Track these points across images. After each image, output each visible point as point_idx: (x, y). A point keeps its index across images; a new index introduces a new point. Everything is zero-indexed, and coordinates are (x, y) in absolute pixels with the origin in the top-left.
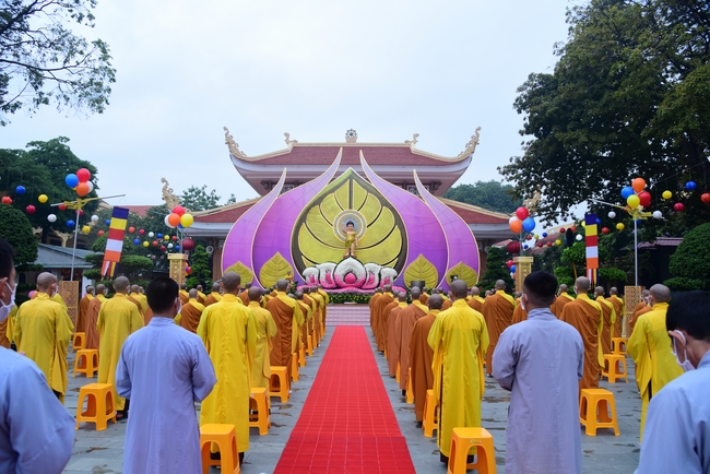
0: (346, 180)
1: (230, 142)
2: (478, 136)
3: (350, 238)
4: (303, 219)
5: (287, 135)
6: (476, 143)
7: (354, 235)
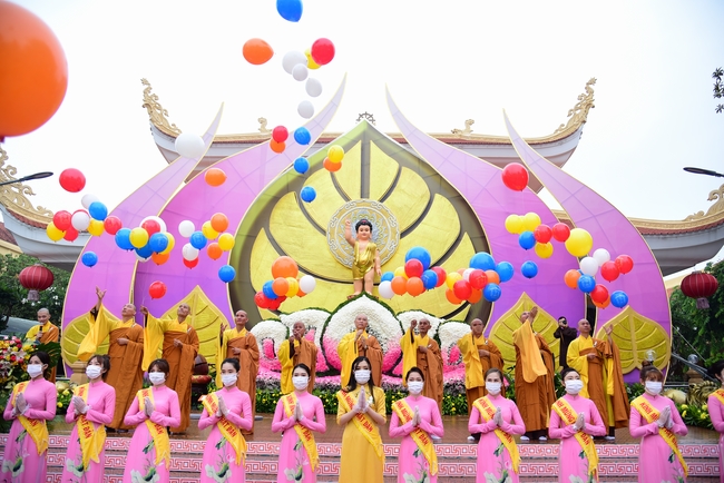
0: (354, 142)
1: (150, 104)
2: (591, 92)
3: (364, 257)
4: (262, 220)
5: (262, 121)
6: (590, 105)
7: (372, 251)
